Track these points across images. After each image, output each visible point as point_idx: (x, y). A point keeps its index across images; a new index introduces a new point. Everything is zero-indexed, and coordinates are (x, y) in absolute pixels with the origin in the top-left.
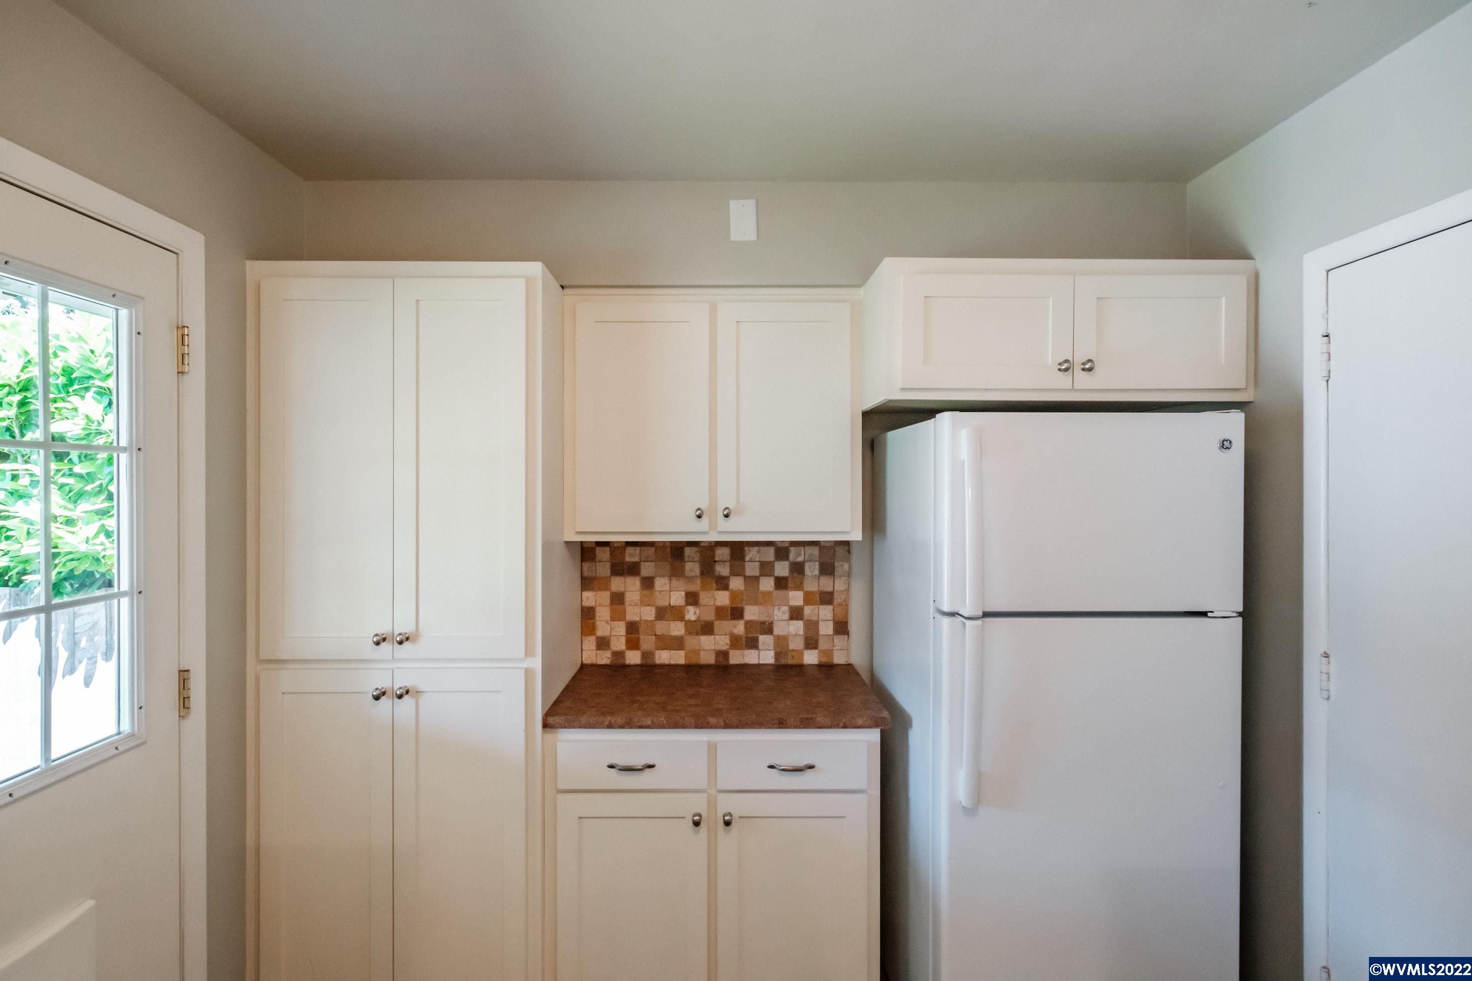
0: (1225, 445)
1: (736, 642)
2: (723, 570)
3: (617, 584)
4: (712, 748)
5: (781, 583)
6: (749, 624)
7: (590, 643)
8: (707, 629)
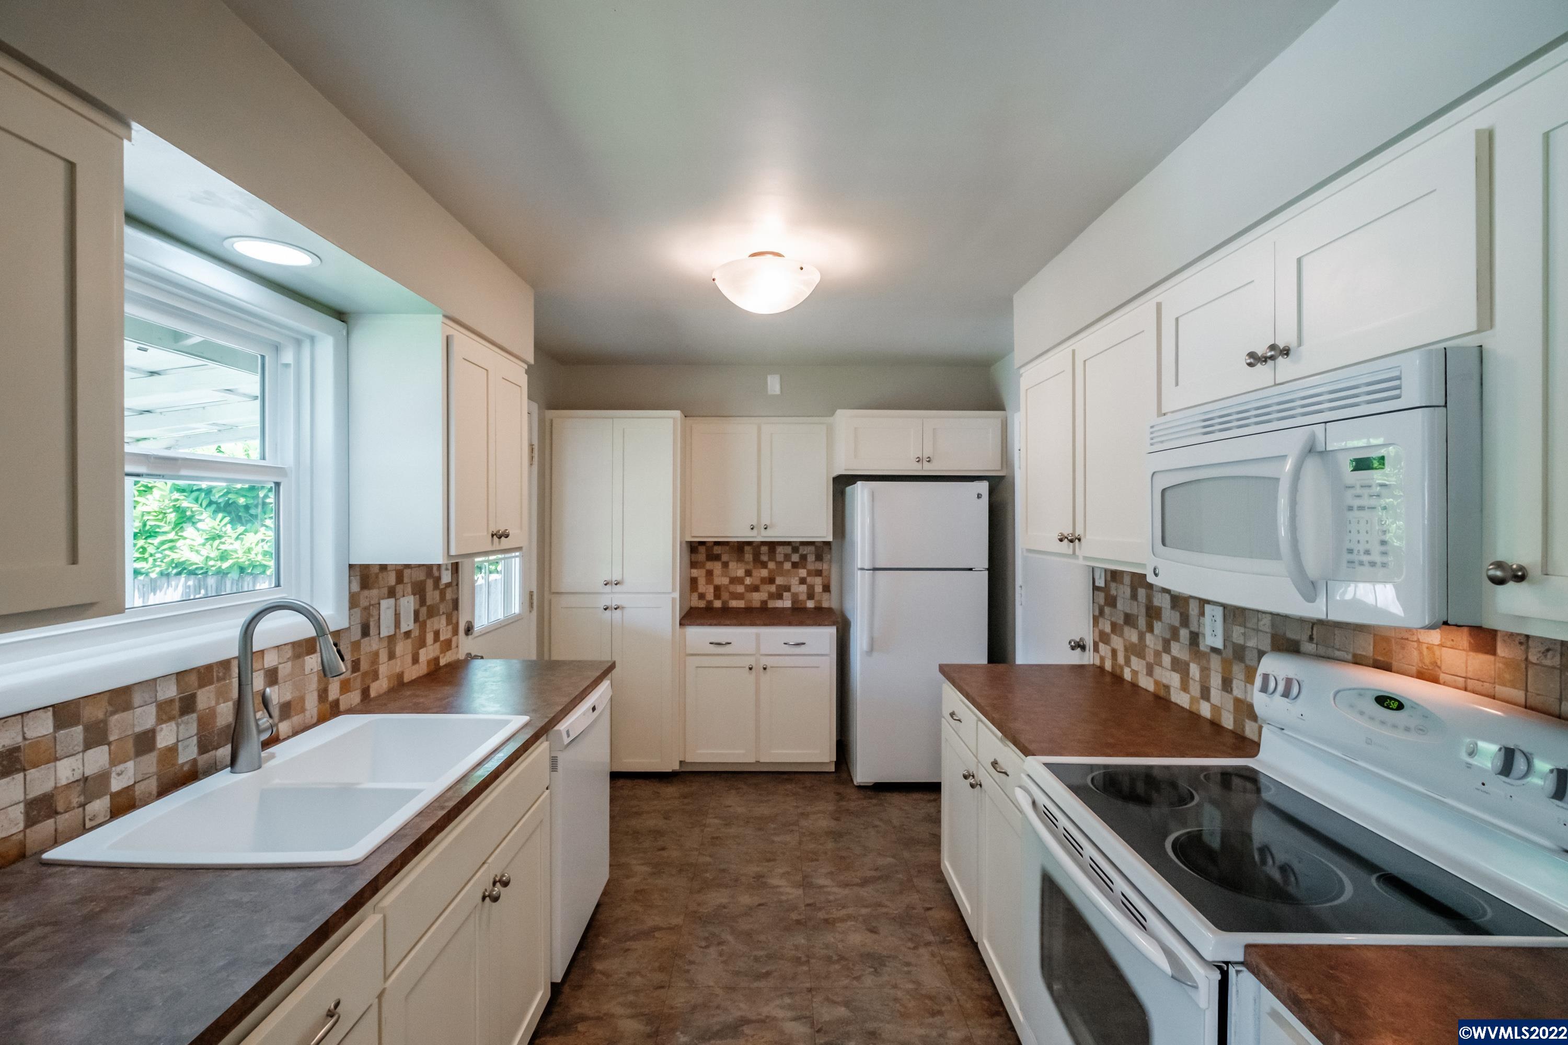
0: (979, 496)
1: (772, 596)
2: (764, 558)
3: (709, 565)
4: (758, 636)
5: (795, 565)
6: (779, 587)
7: (695, 596)
8: (756, 589)
